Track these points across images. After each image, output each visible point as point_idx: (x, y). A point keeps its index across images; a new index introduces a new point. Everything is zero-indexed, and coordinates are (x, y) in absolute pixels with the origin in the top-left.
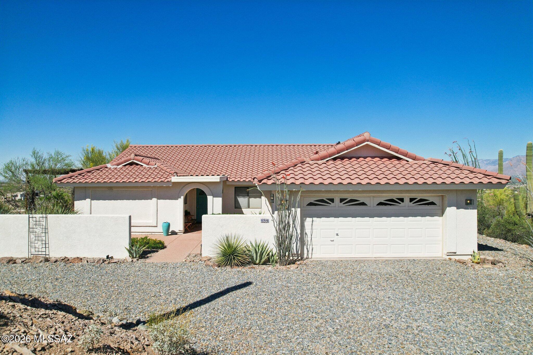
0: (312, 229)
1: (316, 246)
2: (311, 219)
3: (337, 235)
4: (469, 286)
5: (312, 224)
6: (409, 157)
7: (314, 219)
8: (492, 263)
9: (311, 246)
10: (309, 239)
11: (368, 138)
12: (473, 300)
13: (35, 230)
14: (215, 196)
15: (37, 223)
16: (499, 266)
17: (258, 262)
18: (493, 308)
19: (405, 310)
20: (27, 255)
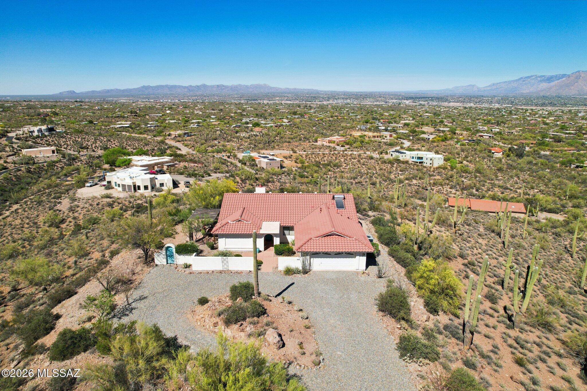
5: (314, 260)
10: (312, 265)
13: (224, 262)
14: (276, 237)
17: (295, 273)
20: (222, 269)
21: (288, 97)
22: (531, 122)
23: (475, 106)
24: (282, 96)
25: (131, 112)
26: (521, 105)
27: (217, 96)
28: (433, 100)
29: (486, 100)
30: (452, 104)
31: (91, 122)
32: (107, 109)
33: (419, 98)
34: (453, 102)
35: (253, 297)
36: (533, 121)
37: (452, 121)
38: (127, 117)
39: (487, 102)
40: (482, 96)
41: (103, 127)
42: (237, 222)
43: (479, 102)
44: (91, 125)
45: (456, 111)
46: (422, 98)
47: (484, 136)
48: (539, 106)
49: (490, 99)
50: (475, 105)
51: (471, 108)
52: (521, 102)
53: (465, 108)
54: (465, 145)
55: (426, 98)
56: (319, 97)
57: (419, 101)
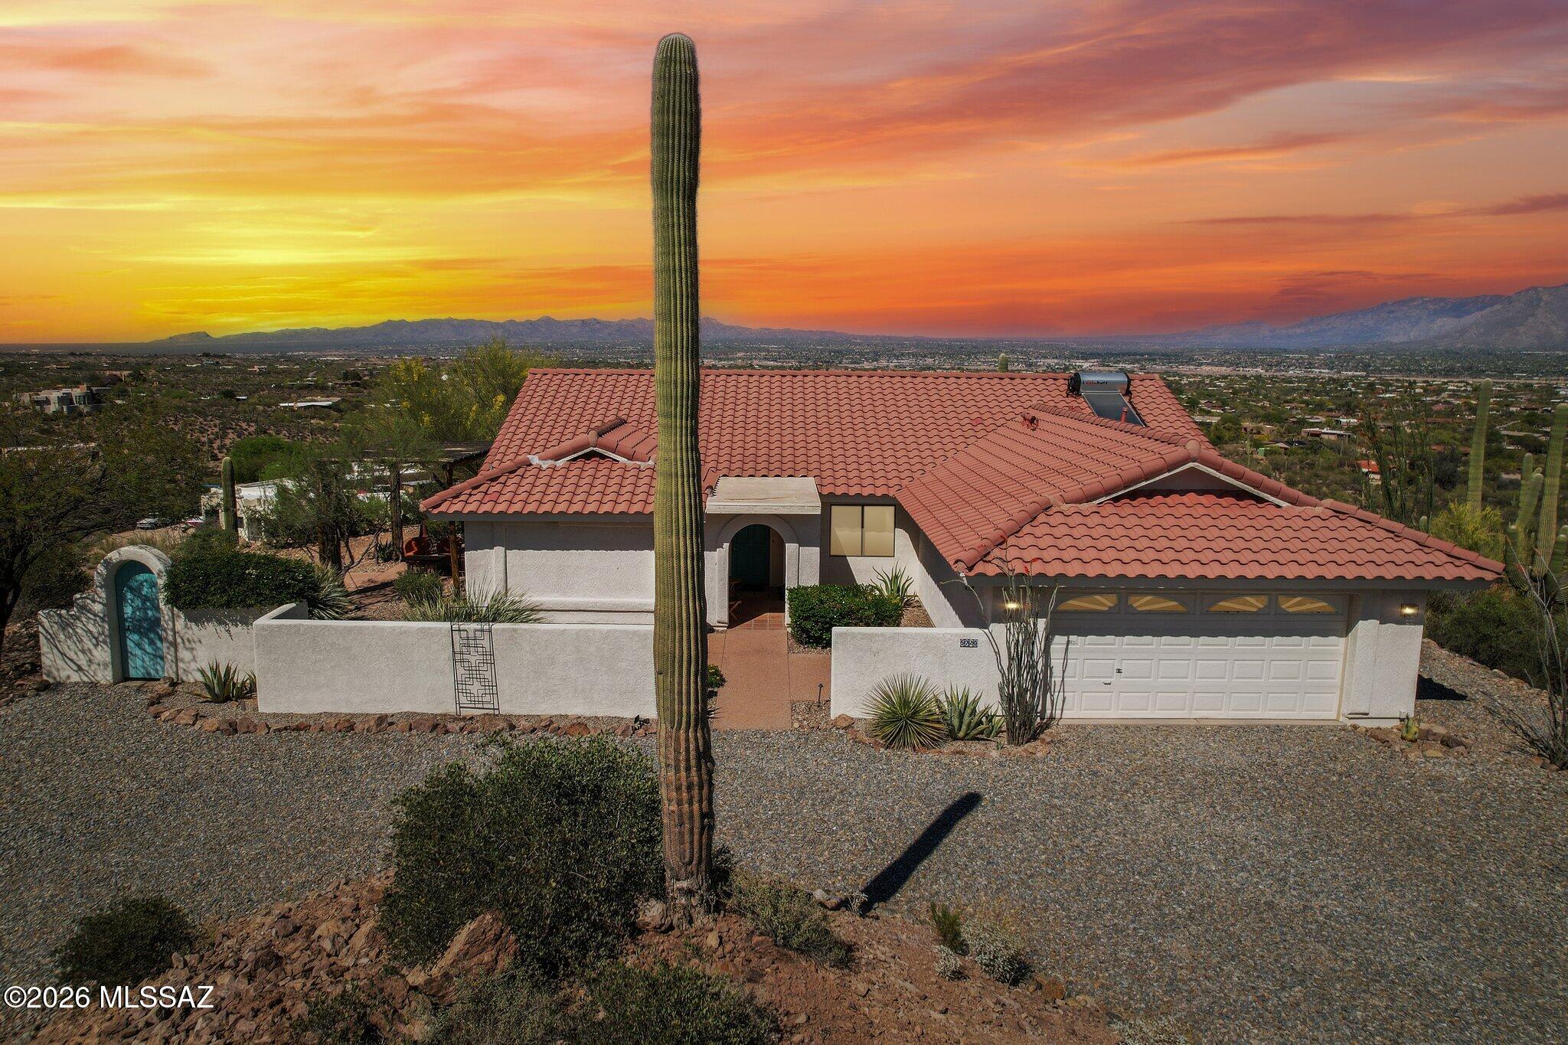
0: (1066, 658)
1: (1072, 694)
2: (1065, 638)
3: (1119, 671)
4: (1400, 809)
5: (1067, 649)
6: (1284, 499)
7: (1072, 638)
8: (1442, 742)
9: (1061, 694)
10: (1058, 680)
11: (1195, 454)
12: (1409, 847)
13: (465, 656)
14: (803, 543)
15: (469, 642)
16: (1458, 752)
17: (961, 734)
18: (1444, 866)
19: (1292, 871)
20: (452, 709)
21: (769, 351)
22: (1435, 408)
23: (1268, 374)
24: (753, 349)
25: (346, 376)
26: (1390, 372)
27: (582, 348)
28: (1154, 360)
29: (1297, 360)
30: (1206, 369)
31: (230, 395)
32: (283, 371)
33: (1118, 355)
34: (1208, 364)
35: (652, 912)
36: (1440, 407)
37: (1221, 404)
38: (333, 388)
39: (1300, 364)
40: (1285, 351)
41: (261, 408)
42: (579, 464)
43: (1278, 364)
44: (226, 401)
45: (1222, 384)
46: (1124, 355)
47: (1323, 436)
48: (1440, 374)
49: (1306, 356)
50: (1267, 371)
51: (1259, 378)
52: (1388, 365)
53: (1245, 377)
54: (1279, 454)
55: (1135, 354)
56: (849, 352)
57: (1118, 362)
